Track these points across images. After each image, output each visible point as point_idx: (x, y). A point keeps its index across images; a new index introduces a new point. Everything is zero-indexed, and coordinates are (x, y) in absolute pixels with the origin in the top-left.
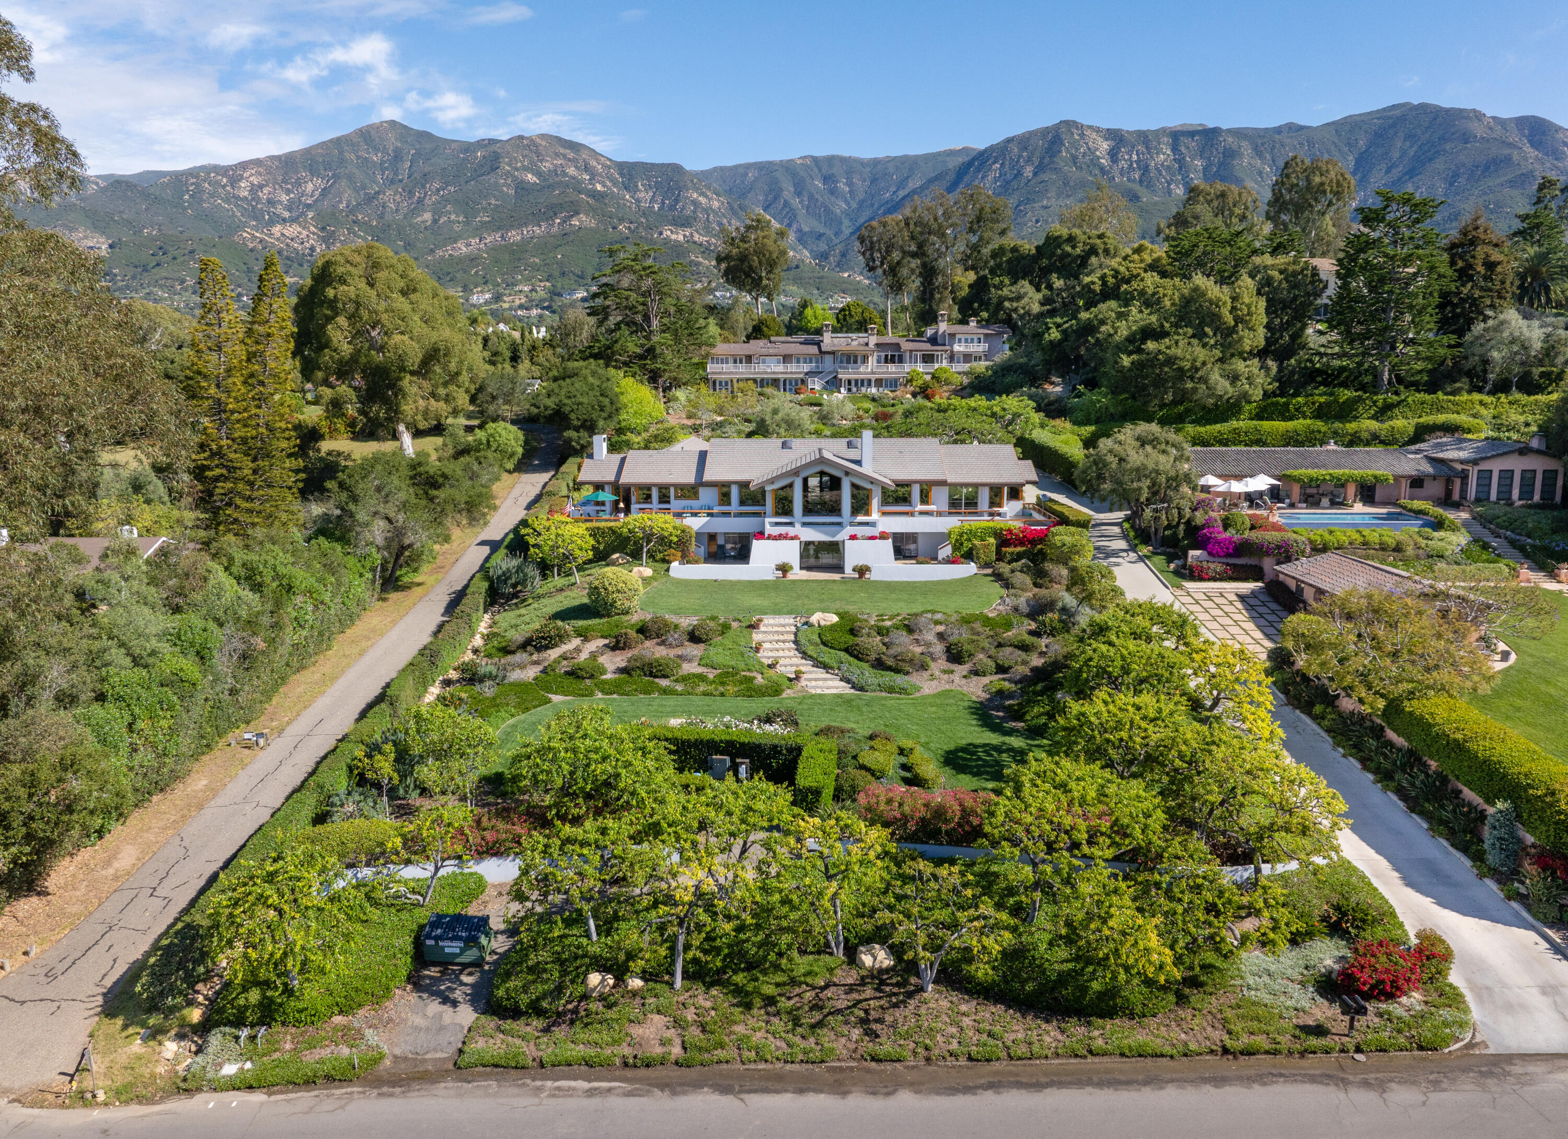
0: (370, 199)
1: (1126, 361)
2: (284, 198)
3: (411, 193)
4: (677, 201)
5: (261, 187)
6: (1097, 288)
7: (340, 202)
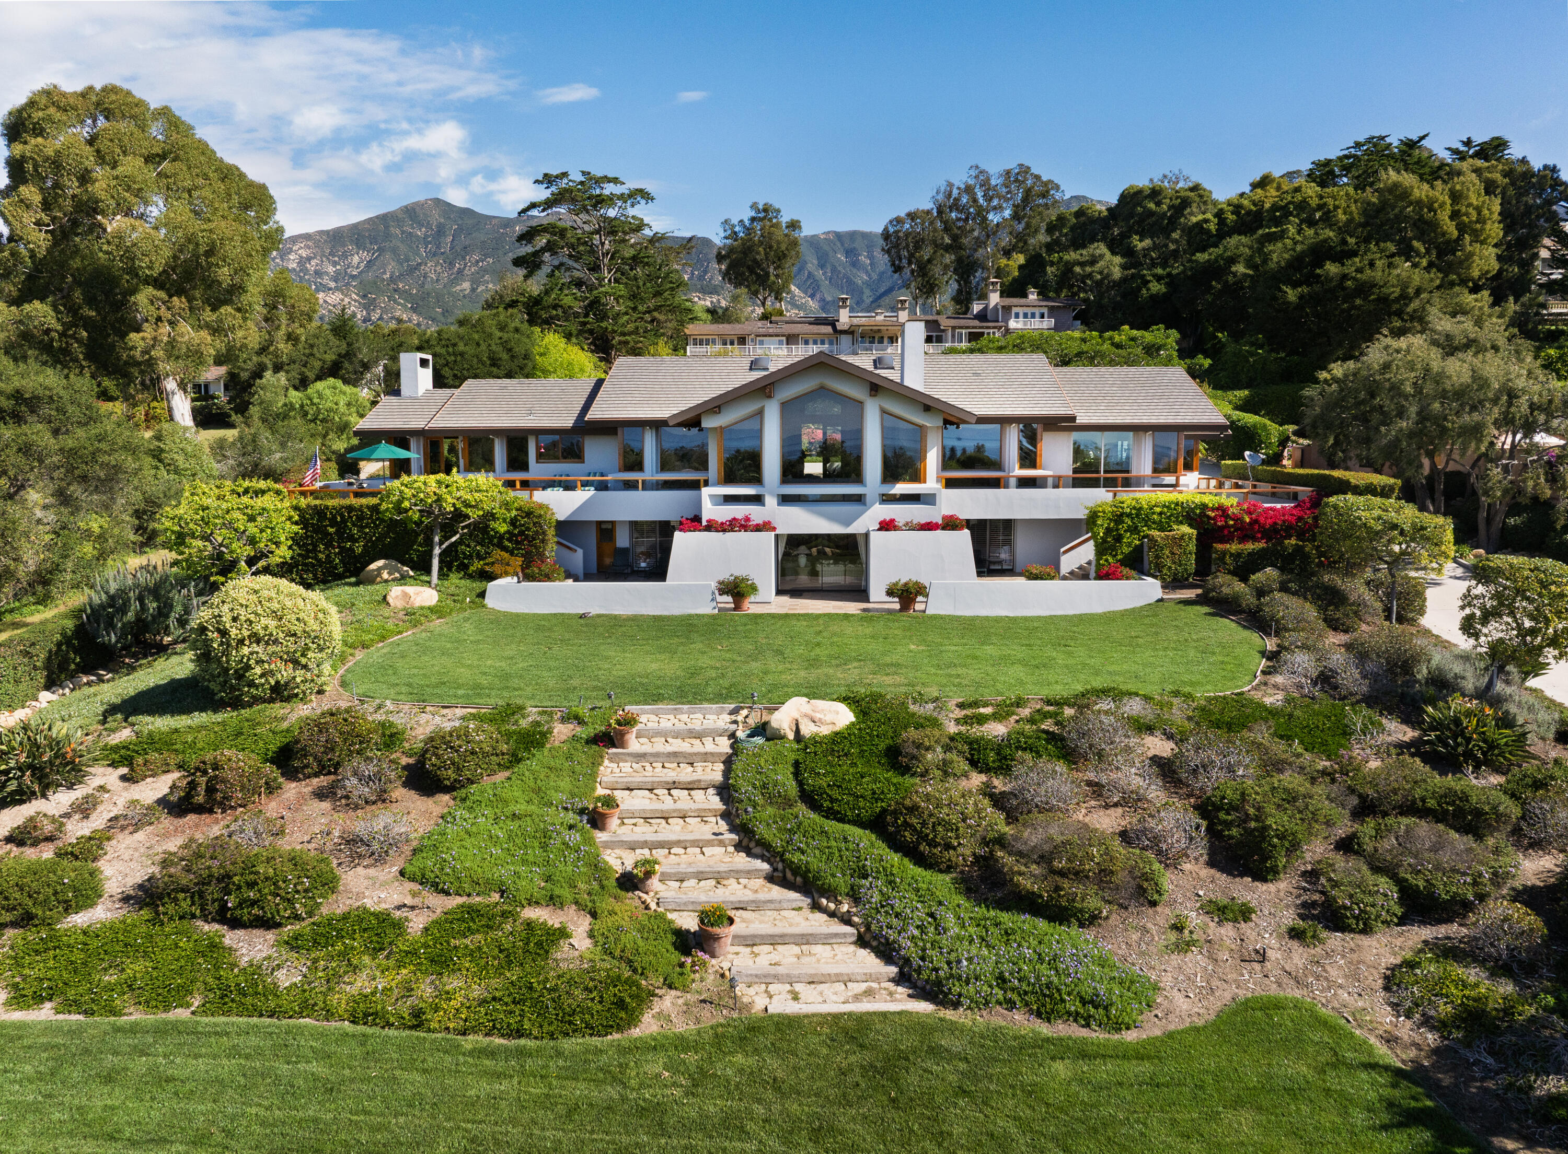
0: (412, 270)
1: (1292, 294)
2: (331, 269)
3: (451, 264)
4: (705, 272)
5: (309, 259)
6: (1213, 227)
7: (384, 273)
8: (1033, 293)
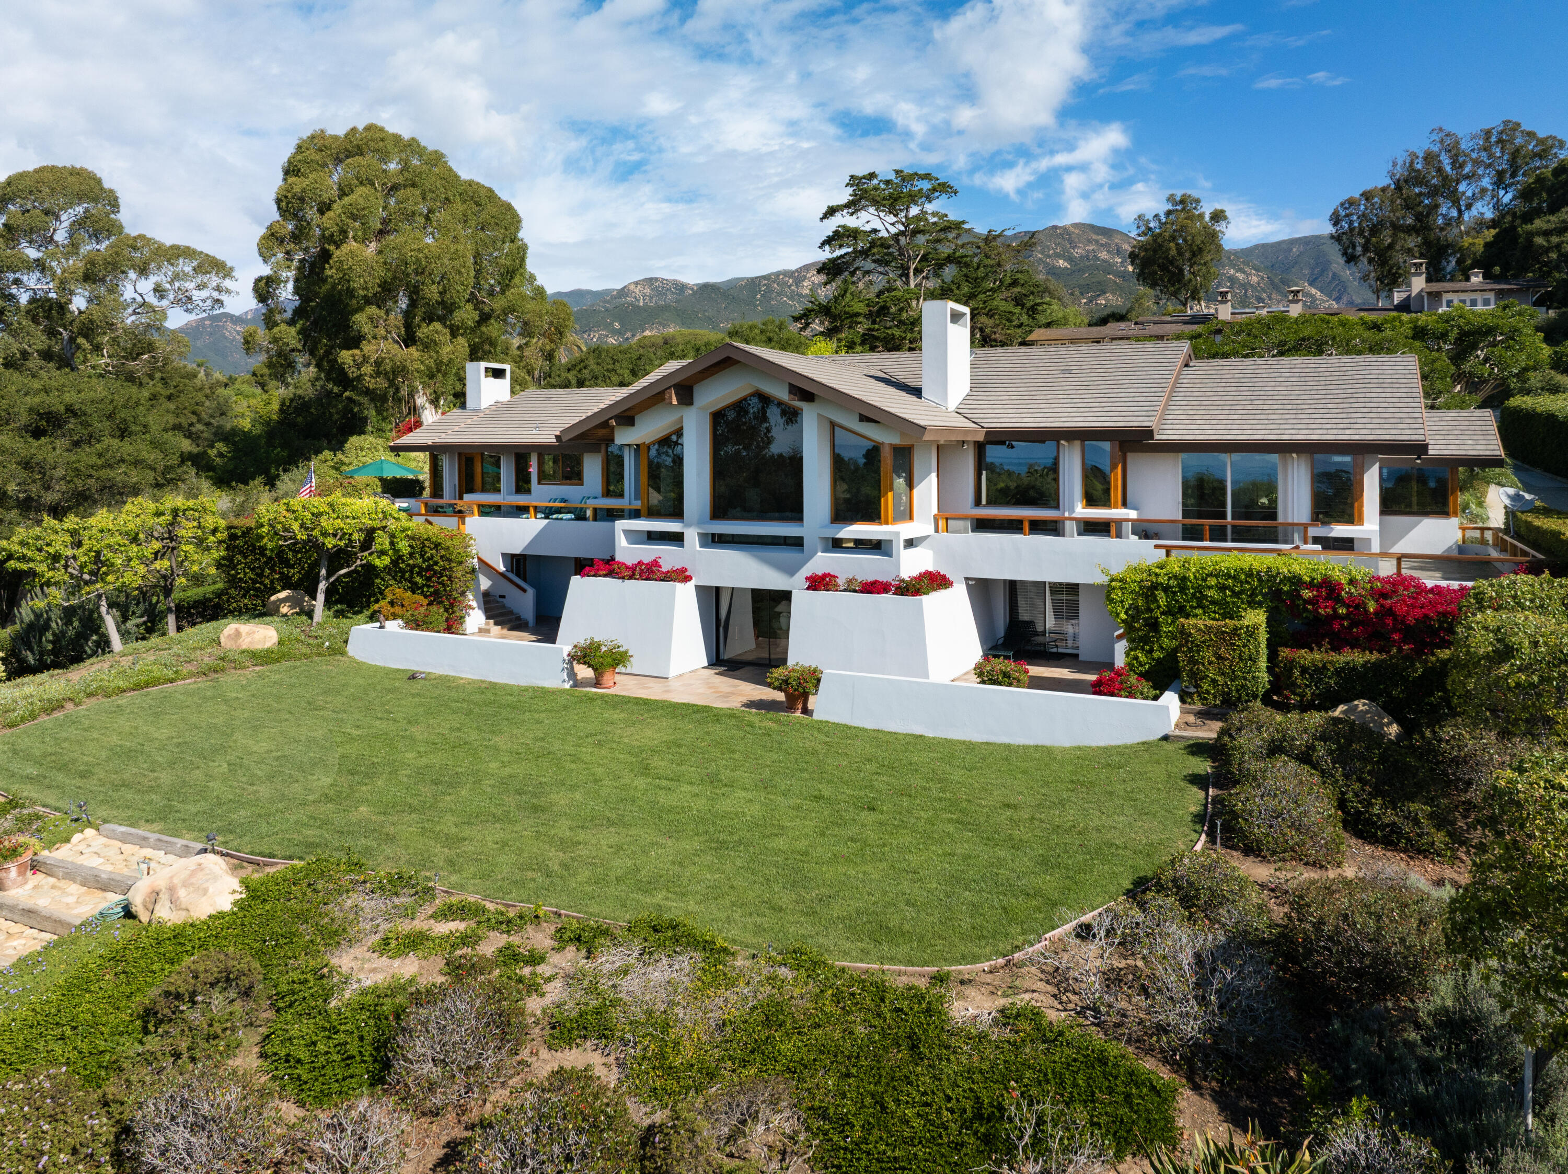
8: (1476, 275)
